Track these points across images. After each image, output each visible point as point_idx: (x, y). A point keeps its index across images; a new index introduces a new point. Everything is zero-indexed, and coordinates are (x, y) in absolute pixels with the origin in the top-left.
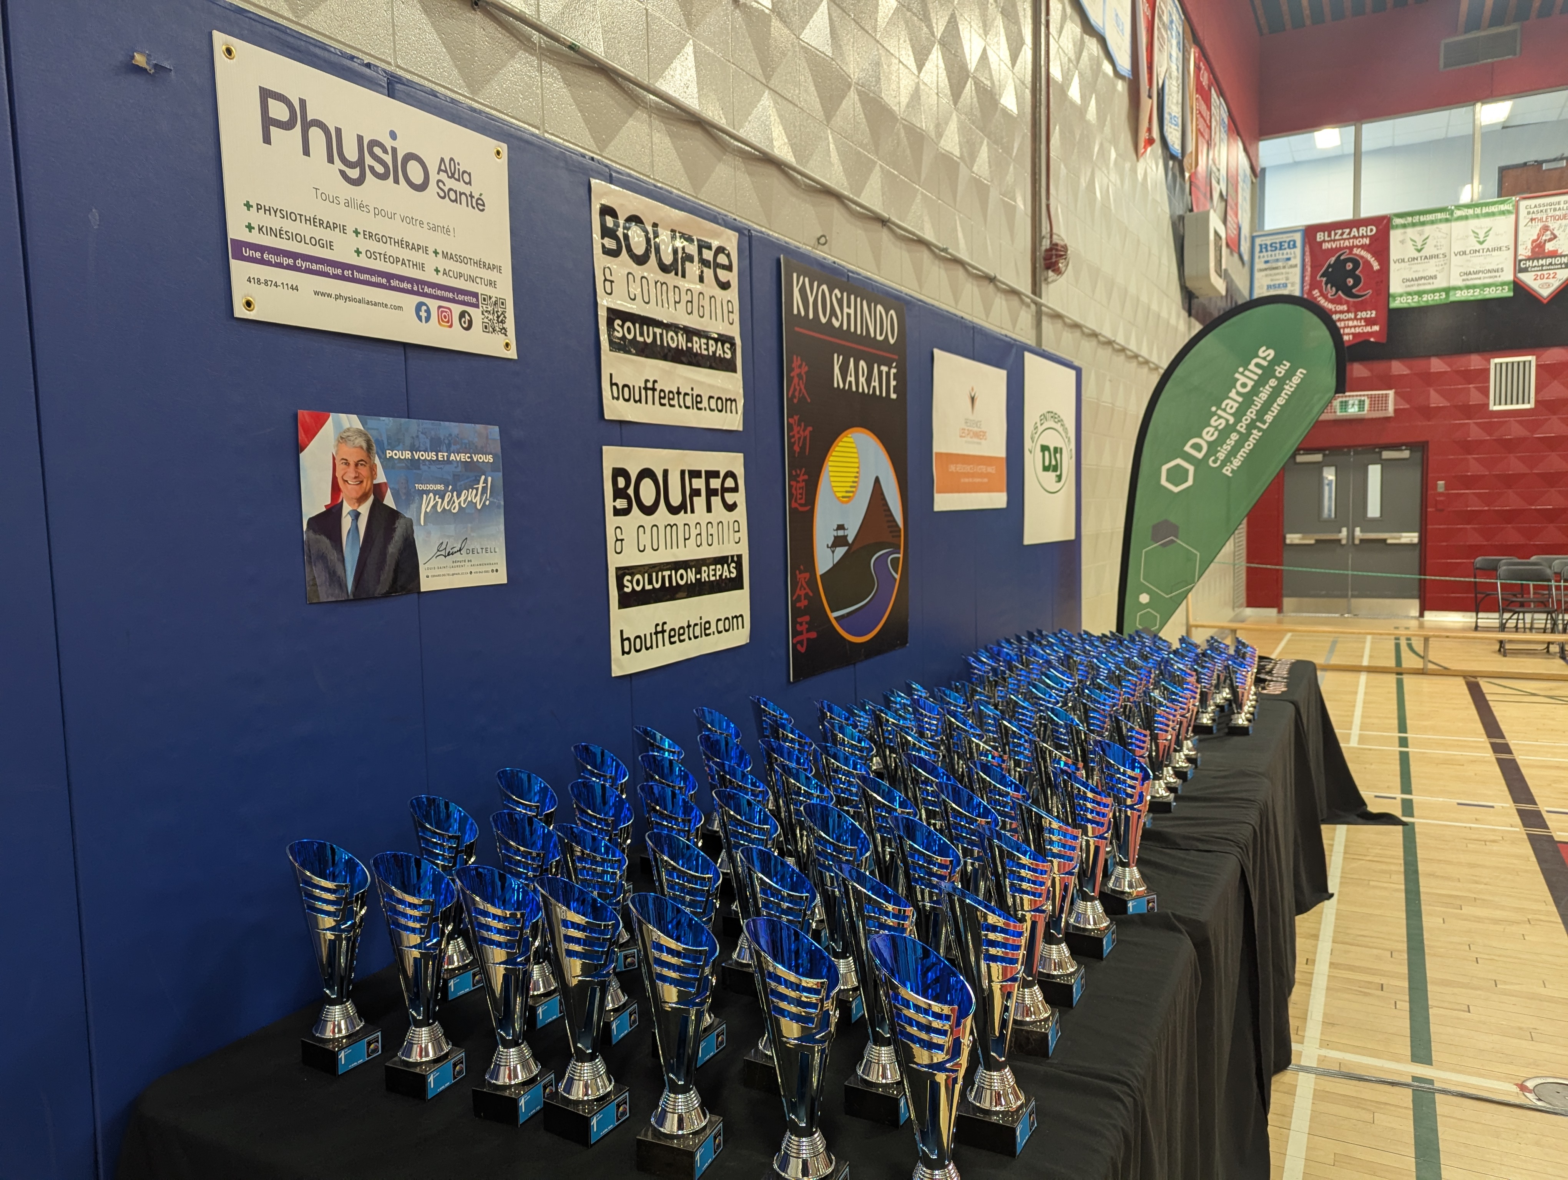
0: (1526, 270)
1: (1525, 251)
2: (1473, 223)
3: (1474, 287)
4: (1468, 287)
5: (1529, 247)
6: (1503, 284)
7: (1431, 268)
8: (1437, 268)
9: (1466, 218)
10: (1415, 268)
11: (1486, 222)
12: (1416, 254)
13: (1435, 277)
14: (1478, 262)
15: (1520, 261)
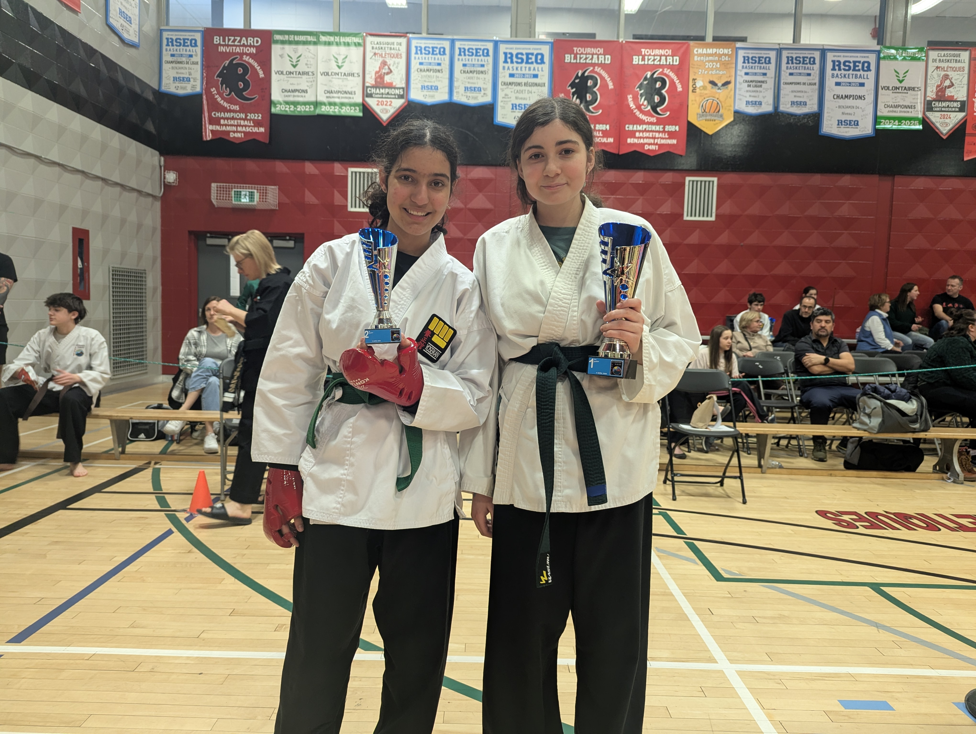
0: (370, 96)
1: (370, 80)
2: (334, 49)
3: (335, 104)
4: (330, 104)
5: (374, 77)
6: (355, 105)
7: (303, 83)
8: (308, 84)
9: (329, 44)
10: (292, 81)
11: (343, 50)
12: (292, 69)
13: (306, 91)
14: (337, 84)
15: (367, 87)
